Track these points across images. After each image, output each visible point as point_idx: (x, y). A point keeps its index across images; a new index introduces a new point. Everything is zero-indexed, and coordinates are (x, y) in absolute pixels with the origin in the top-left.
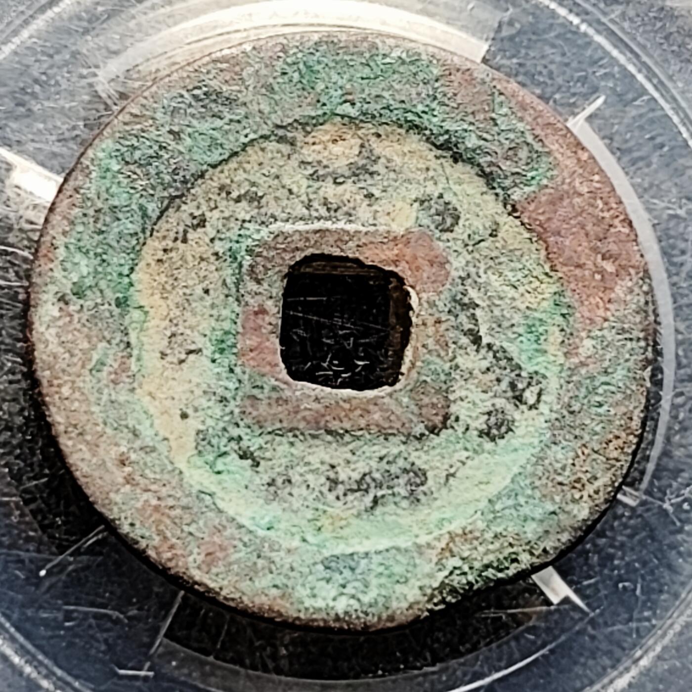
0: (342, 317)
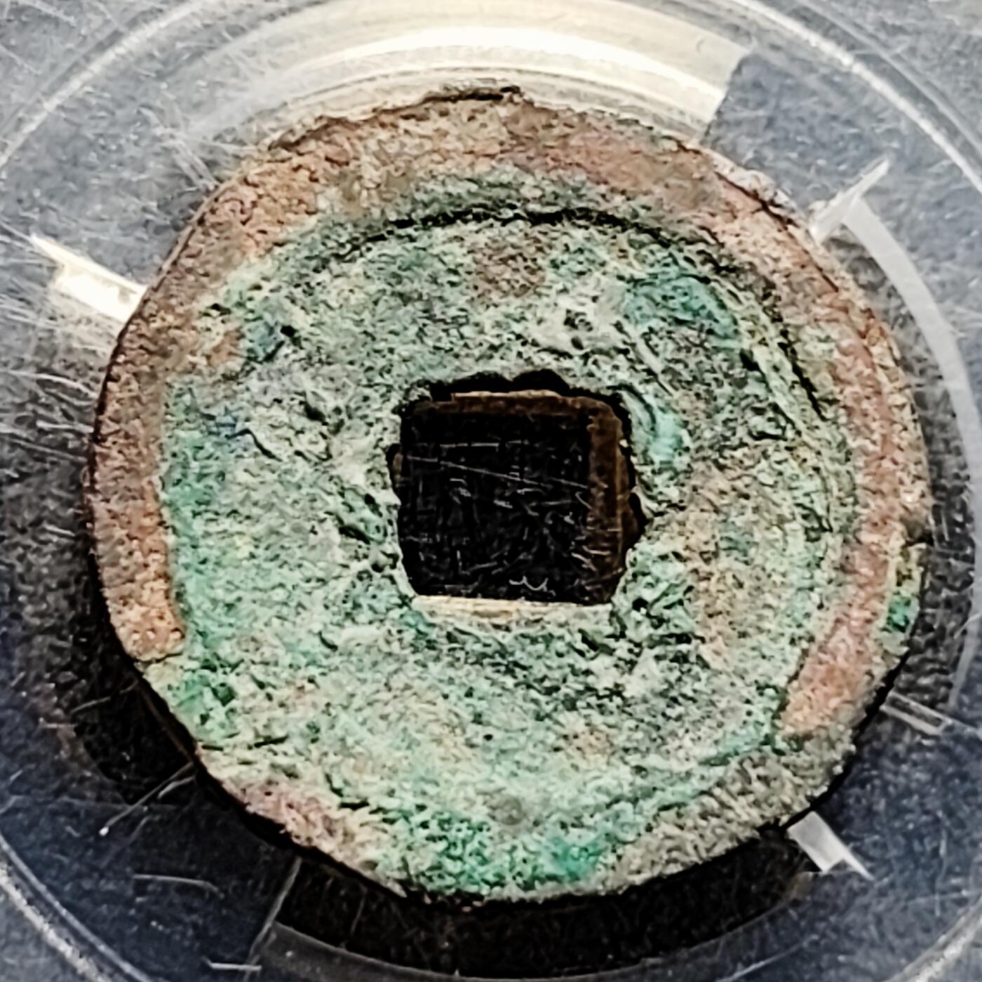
0: (521, 471)
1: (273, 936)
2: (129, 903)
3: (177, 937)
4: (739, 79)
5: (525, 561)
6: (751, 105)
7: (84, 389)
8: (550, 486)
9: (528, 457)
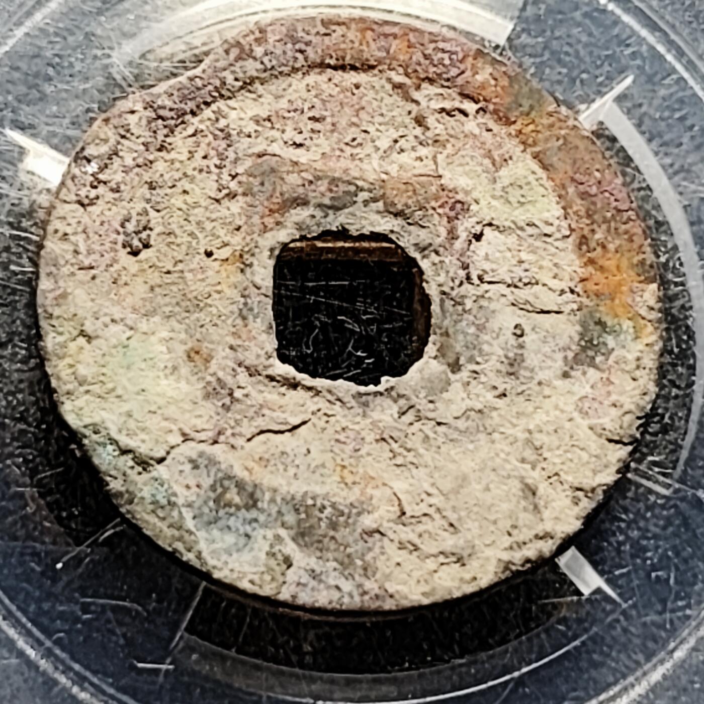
0: (365, 302)
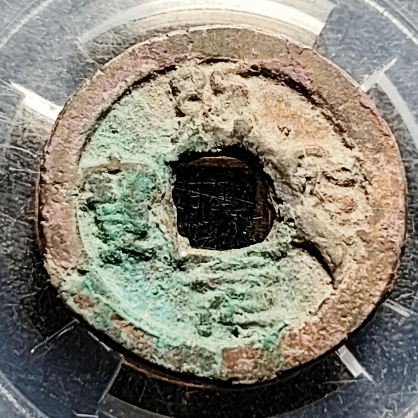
1: (104, 402)
2: (41, 386)
3: (61, 401)
4: (330, 20)
5: (224, 236)
6: (335, 31)
7: (31, 153)
8: (236, 203)
9: (227, 189)
